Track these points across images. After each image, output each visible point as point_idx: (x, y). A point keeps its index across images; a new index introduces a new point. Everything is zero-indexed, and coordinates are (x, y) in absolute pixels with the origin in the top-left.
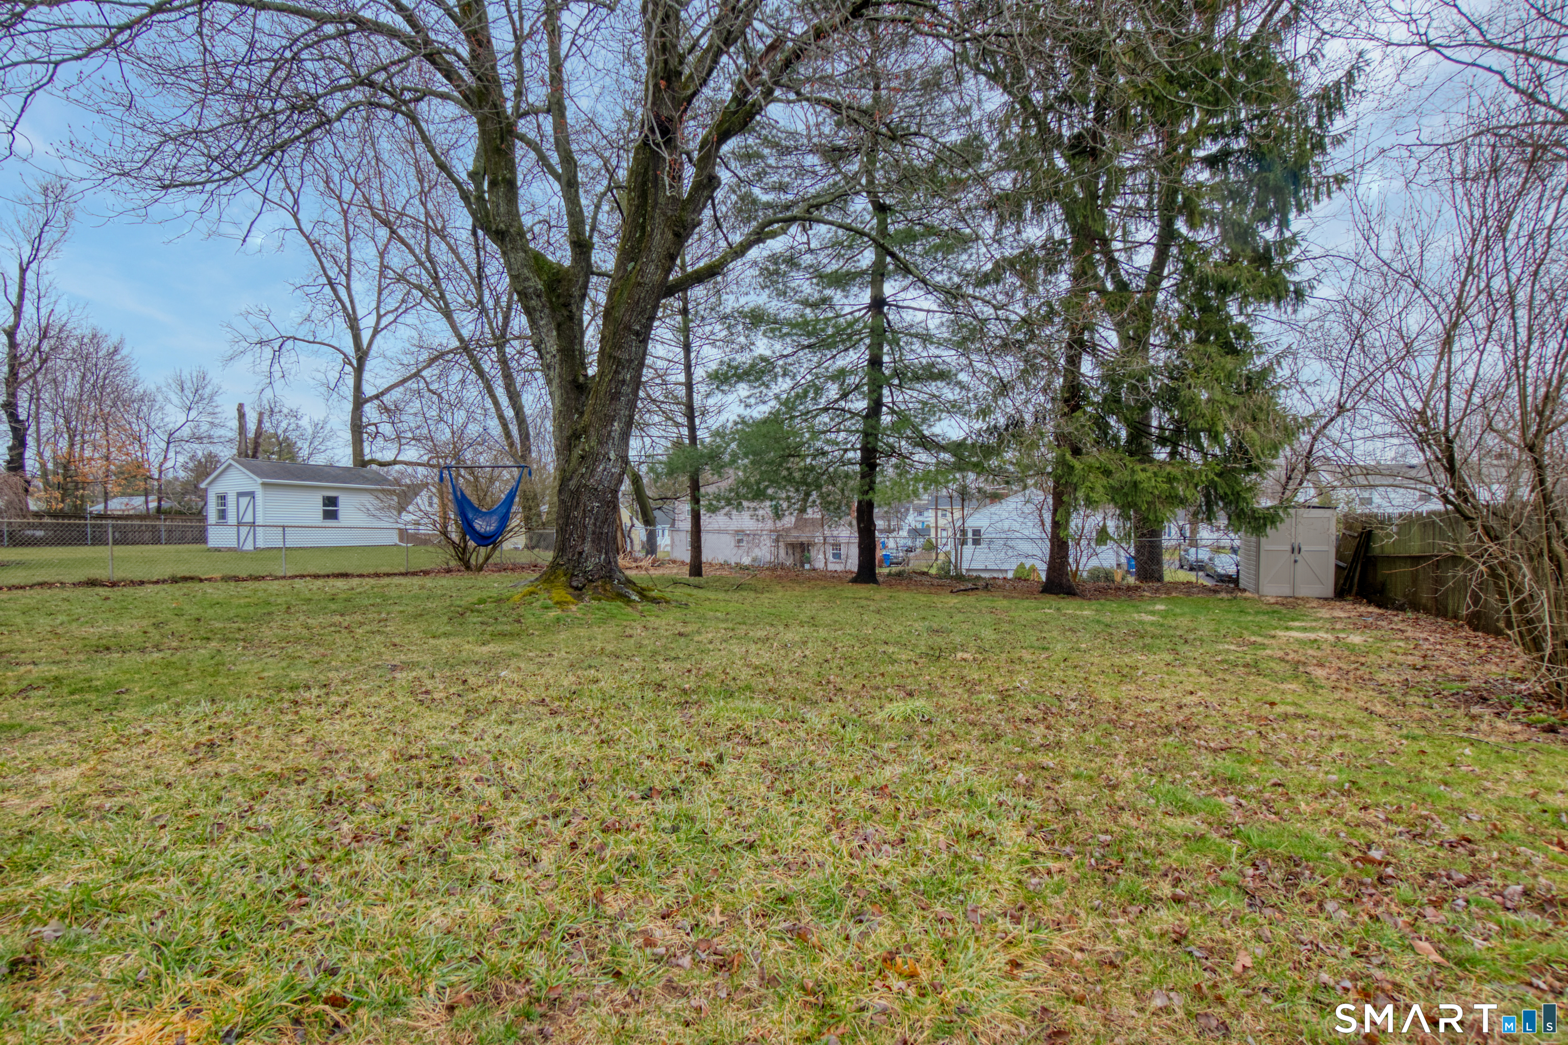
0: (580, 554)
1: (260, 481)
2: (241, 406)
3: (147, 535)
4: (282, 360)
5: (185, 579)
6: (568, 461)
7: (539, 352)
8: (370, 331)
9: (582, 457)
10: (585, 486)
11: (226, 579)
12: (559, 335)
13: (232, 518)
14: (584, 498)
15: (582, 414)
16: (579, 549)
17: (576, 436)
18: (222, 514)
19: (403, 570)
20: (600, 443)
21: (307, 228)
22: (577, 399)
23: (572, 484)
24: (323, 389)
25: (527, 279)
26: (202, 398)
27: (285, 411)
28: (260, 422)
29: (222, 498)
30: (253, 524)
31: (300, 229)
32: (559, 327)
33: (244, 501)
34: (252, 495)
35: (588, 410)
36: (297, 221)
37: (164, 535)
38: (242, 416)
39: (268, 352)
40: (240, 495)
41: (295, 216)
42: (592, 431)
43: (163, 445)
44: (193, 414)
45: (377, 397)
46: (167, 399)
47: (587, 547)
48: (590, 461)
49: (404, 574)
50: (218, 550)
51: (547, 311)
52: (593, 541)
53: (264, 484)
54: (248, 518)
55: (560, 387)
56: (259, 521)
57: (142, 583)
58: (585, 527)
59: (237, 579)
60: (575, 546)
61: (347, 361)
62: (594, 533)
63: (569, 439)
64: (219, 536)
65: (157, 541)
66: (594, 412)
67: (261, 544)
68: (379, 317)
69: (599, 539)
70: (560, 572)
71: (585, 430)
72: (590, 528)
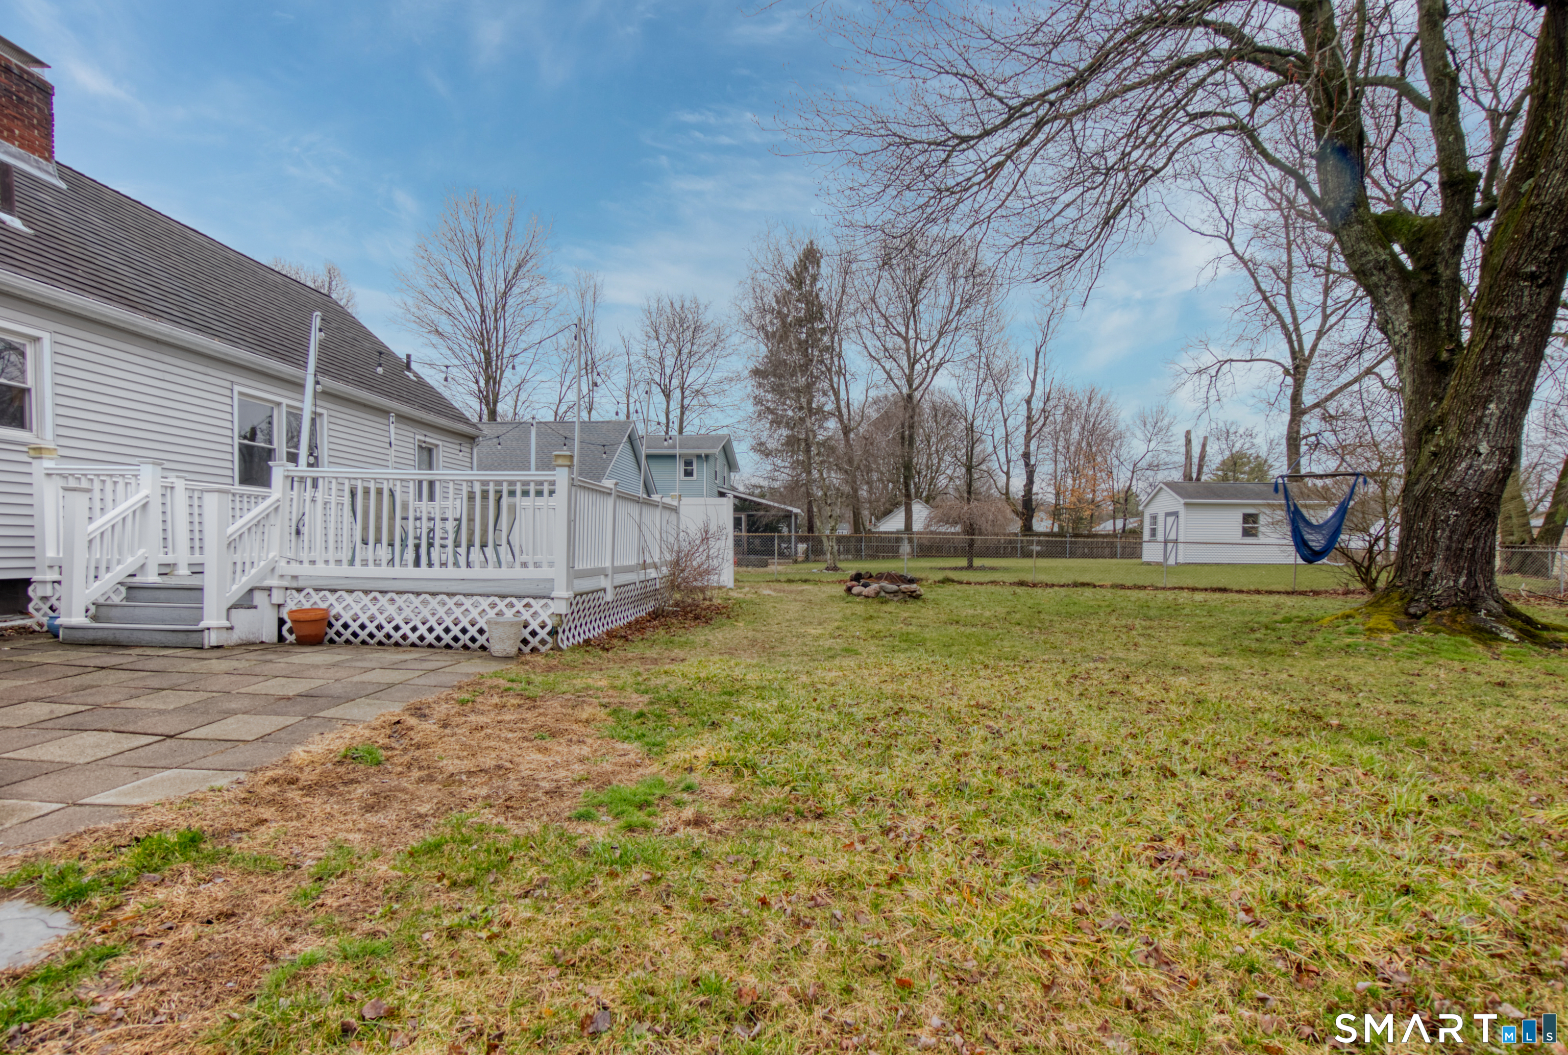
0: (1426, 574)
1: (1182, 501)
2: (1188, 433)
3: (1107, 551)
4: (1219, 384)
5: (1083, 585)
6: (1416, 463)
7: (1385, 333)
8: (1313, 336)
9: (1435, 454)
10: (1436, 490)
11: (1115, 586)
12: (1413, 308)
13: (1160, 536)
14: (1434, 506)
15: (1440, 400)
16: (1424, 568)
17: (1429, 429)
18: (1153, 532)
19: (1289, 589)
20: (1463, 433)
21: (1240, 250)
22: (1438, 382)
23: (1418, 489)
24: (1263, 406)
25: (1366, 253)
26: (1161, 430)
27: (1241, 431)
28: (1204, 446)
29: (1154, 518)
30: (1176, 542)
31: (1235, 252)
32: (1413, 299)
33: (1170, 520)
34: (1176, 514)
35: (1450, 391)
36: (1232, 246)
37: (1119, 550)
38: (1188, 442)
39: (1205, 378)
40: (1168, 514)
41: (1229, 241)
42: (1452, 420)
43: (1129, 474)
44: (1153, 444)
45: (1317, 405)
46: (1133, 435)
47: (1437, 567)
48: (1445, 459)
49: (1288, 593)
50: (1149, 564)
51: (1394, 284)
52: (1446, 559)
53: (1186, 504)
54: (1172, 536)
55: (1412, 372)
56: (1181, 539)
57: (1053, 585)
58: (1435, 540)
59: (1123, 587)
60: (1419, 565)
61: (1287, 372)
62: (1448, 548)
63: (1419, 433)
64: (1151, 552)
65: (1113, 556)
66: (1456, 396)
67: (1181, 560)
68: (1326, 317)
69: (1458, 557)
70: (1395, 595)
71: (1441, 421)
72: (1443, 543)
